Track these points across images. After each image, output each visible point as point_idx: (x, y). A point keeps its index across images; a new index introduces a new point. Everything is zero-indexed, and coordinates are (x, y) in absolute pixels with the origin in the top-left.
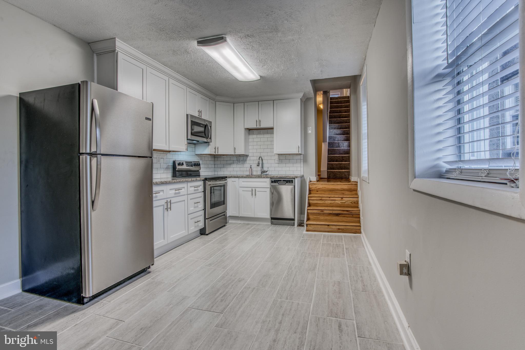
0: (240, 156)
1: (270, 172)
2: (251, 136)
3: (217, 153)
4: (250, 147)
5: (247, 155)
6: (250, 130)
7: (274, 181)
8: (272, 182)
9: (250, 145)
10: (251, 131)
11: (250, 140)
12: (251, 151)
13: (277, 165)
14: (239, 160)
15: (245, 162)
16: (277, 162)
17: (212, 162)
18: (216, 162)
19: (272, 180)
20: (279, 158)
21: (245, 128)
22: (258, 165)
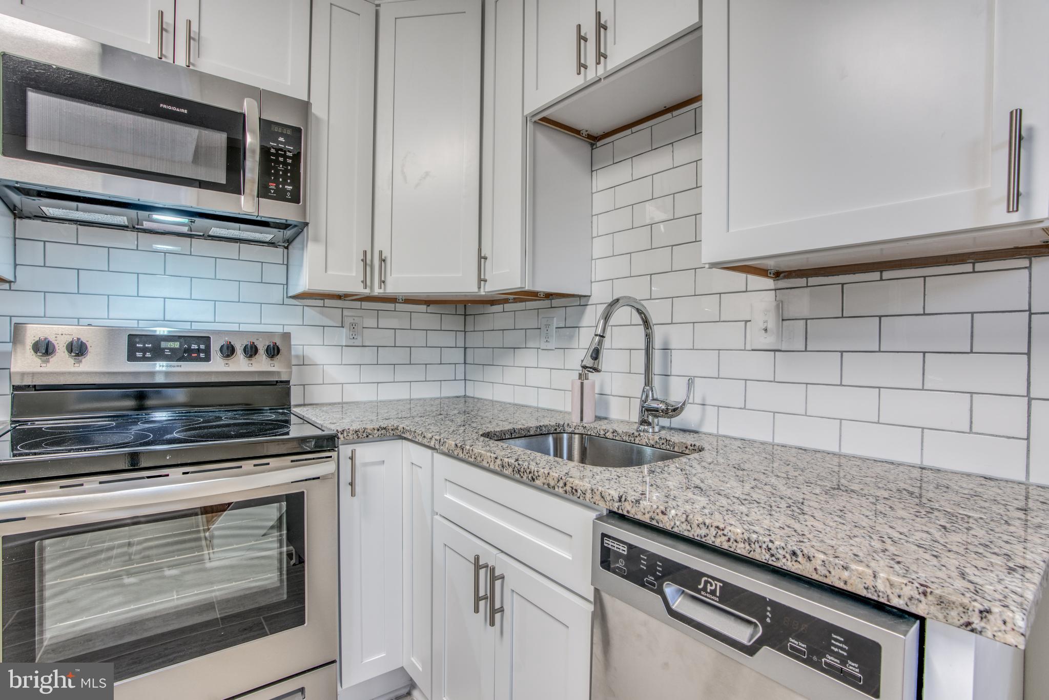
0: (555, 302)
1: (711, 412)
2: (603, 179)
3: (377, 291)
4: (600, 247)
5: (580, 296)
6: (599, 144)
7: (623, 550)
8: (606, 559)
9: (595, 234)
10: (603, 149)
11: (600, 202)
12: (601, 270)
13: (761, 365)
14: (548, 326)
15: (571, 337)
16: (768, 341)
17: (448, 339)
18: (474, 339)
19: (609, 543)
20: (780, 306)
21: (527, 112)
22: (589, 362)
